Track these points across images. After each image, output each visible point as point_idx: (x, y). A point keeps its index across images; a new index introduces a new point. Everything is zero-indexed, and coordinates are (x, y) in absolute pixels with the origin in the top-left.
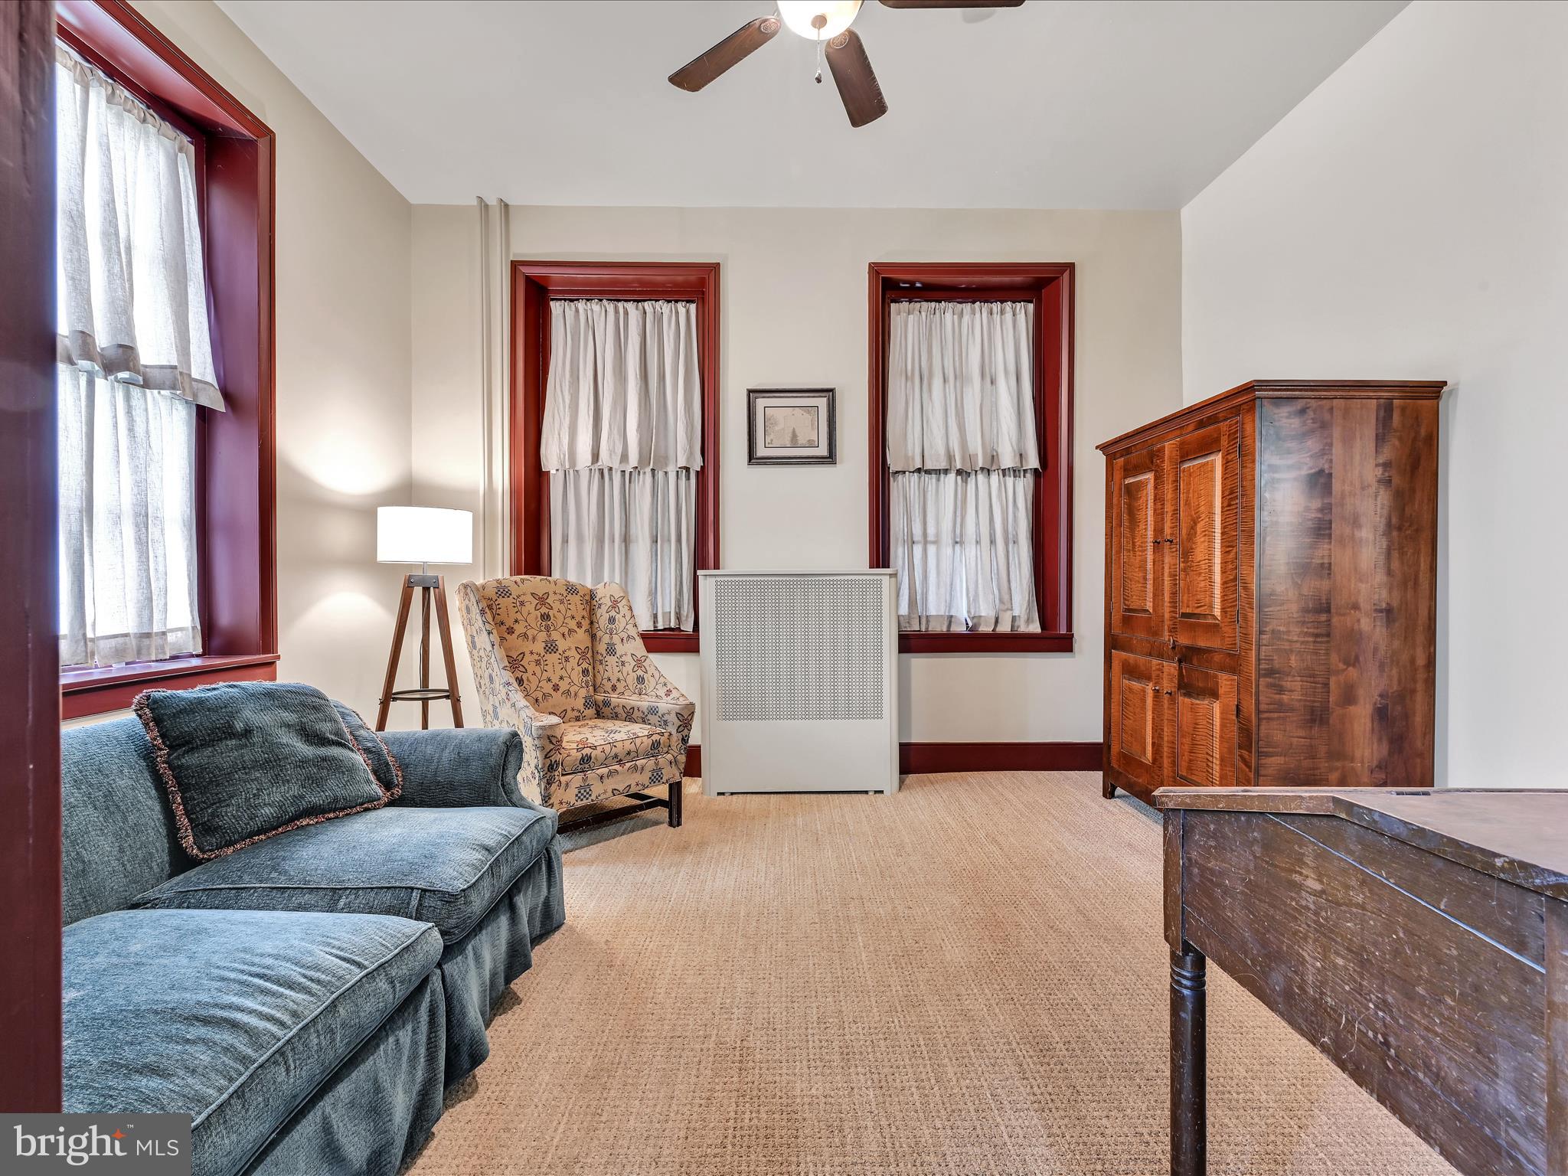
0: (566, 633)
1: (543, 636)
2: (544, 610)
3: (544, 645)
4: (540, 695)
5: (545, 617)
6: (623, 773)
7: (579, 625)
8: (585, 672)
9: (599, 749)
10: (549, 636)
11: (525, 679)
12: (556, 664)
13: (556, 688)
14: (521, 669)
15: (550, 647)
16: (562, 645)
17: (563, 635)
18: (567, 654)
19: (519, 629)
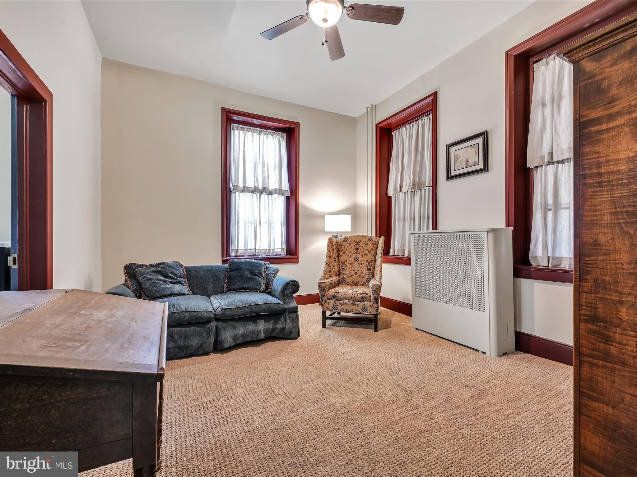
0: (363, 255)
1: (354, 255)
2: (357, 247)
3: (354, 258)
4: (350, 275)
5: (357, 249)
6: (349, 305)
7: (370, 252)
8: (369, 269)
9: (340, 294)
10: (356, 256)
11: (346, 269)
12: (357, 266)
13: (356, 273)
14: (345, 265)
15: (356, 259)
16: (361, 259)
17: (362, 255)
18: (362, 262)
19: (347, 253)
